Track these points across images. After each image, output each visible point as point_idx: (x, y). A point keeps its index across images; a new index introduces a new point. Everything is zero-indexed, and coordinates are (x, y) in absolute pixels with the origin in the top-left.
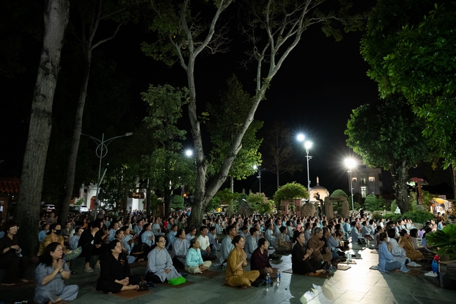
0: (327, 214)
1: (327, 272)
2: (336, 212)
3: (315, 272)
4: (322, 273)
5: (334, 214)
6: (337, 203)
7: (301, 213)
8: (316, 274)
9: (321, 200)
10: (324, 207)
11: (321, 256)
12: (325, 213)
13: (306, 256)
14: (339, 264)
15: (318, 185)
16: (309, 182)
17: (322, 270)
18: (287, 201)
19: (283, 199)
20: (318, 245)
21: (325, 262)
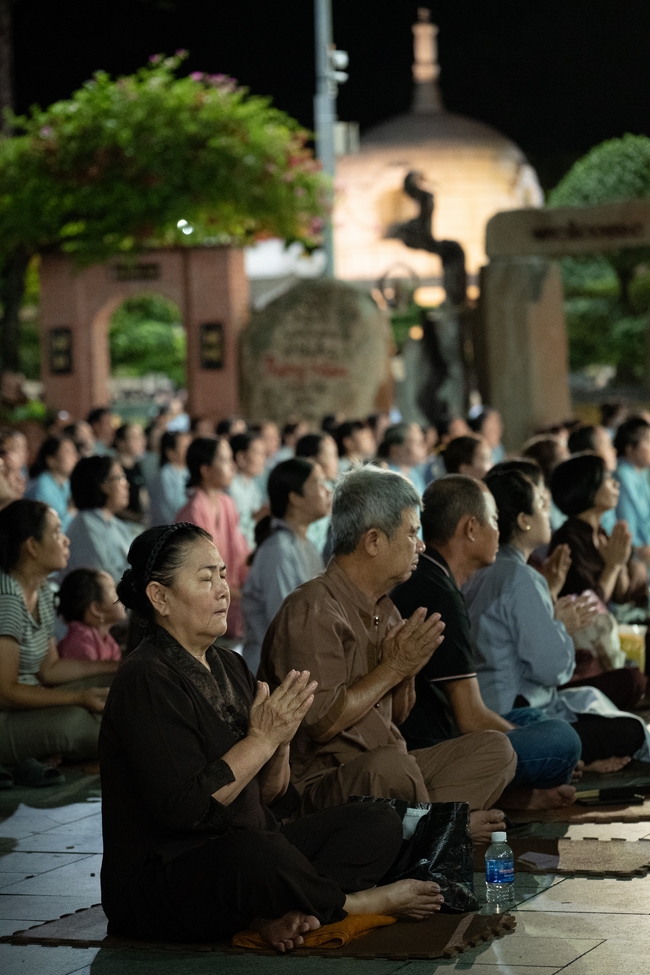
0: (504, 384)
1: (458, 905)
2: (602, 375)
3: (334, 913)
4: (401, 915)
5: (579, 396)
6: (608, 281)
7: (244, 389)
8: (346, 931)
9: (451, 253)
10: (472, 319)
11: (402, 763)
12: (481, 378)
13: (246, 760)
14: (576, 832)
15: (427, 100)
16: (333, 63)
17: (403, 891)
18: (96, 275)
19: (51, 251)
20: (377, 657)
21: (440, 814)
